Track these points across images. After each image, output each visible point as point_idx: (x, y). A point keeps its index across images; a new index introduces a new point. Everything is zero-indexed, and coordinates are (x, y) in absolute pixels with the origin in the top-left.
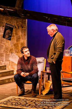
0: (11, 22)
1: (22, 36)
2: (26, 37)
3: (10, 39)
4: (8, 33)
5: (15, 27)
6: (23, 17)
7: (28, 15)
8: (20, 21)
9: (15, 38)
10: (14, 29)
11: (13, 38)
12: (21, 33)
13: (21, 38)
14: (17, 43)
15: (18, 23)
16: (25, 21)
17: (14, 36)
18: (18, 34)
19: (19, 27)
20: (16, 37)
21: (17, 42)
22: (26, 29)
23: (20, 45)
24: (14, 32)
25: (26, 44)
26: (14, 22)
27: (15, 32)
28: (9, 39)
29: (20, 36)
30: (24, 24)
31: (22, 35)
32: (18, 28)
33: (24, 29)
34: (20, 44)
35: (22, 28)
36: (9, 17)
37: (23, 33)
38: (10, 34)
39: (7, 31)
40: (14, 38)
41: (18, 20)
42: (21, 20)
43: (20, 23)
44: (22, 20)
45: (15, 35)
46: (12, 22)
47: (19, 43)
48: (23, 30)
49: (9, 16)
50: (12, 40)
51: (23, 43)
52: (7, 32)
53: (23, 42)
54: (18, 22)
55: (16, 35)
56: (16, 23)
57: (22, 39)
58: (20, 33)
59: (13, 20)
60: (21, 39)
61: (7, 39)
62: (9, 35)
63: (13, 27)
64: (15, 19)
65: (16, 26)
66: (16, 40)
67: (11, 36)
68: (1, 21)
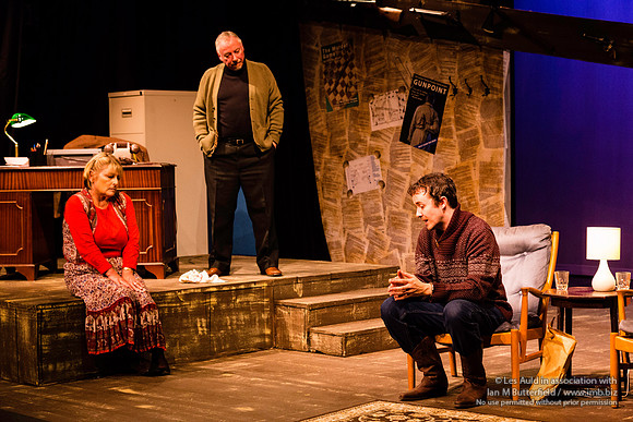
0: (435, 69)
1: (484, 130)
2: (505, 134)
3: (432, 149)
4: (424, 118)
5: (455, 91)
7: (513, 31)
9: (455, 140)
10: (449, 100)
11: (444, 143)
12: (482, 116)
13: (481, 140)
14: (464, 164)
15: (467, 73)
16: (501, 62)
17: (450, 130)
18: (470, 121)
19: (470, 91)
20: (459, 136)
21: (462, 159)
22: (505, 97)
23: (478, 172)
24: (449, 114)
25: (504, 168)
26: (450, 70)
27: (456, 113)
28: (426, 149)
29: (476, 132)
30: (493, 76)
31: (487, 127)
32: (469, 96)
33: (495, 97)
34: (477, 167)
36: (425, 46)
37: (488, 116)
38: (432, 124)
39: (420, 111)
40: (448, 140)
41: (467, 58)
42: (480, 59)
43: (476, 73)
44: (485, 57)
45: (453, 127)
46: (439, 69)
47: (474, 165)
48: (489, 101)
49: (427, 42)
50: (439, 152)
51: (490, 164)
52: (420, 116)
53: (489, 160)
54: (466, 68)
55: (458, 130)
57: (486, 145)
58: (477, 119)
59: (446, 59)
60: (482, 143)
61: (417, 147)
62: (427, 126)
63: (447, 92)
64: (455, 54)
66: (457, 152)
67: (435, 135)
68: (392, 64)
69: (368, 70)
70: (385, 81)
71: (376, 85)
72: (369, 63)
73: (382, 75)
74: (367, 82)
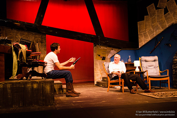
7: (51, 31)
8: (39, 37)
15: (36, 39)
16: (45, 37)
30: (43, 40)
31: (42, 50)
33: (44, 44)
35: (42, 43)
36: (24, 32)
41: (36, 36)
43: (39, 39)
46: (28, 38)
48: (42, 45)
51: (43, 58)
56: (34, 38)
59: (31, 36)
63: (31, 43)
64: (33, 35)
65: (34, 42)
68: (14, 36)
70: (12, 40)
73: (11, 38)
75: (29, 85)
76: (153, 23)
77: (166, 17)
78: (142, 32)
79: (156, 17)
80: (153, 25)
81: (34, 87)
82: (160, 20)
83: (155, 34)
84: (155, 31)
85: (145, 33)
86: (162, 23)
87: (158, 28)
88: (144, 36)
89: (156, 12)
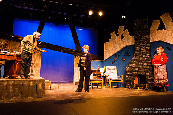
1: (37, 58)
6: (40, 46)
7: (45, 45)
35: (38, 53)
48: (38, 55)
53: (38, 63)
57: (37, 61)
58: (36, 57)
68: (18, 47)
69: (11, 47)
70: (16, 50)
71: (13, 50)
72: (12, 46)
73: (15, 48)
74: (11, 49)
75: (27, 83)
76: (114, 44)
77: (122, 41)
78: (107, 50)
79: (116, 41)
80: (114, 45)
81: (31, 84)
82: (119, 42)
83: (115, 52)
84: (115, 49)
85: (109, 51)
86: (119, 45)
87: (117, 48)
88: (108, 52)
89: (116, 37)
